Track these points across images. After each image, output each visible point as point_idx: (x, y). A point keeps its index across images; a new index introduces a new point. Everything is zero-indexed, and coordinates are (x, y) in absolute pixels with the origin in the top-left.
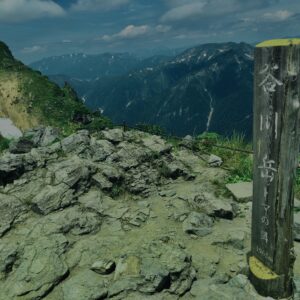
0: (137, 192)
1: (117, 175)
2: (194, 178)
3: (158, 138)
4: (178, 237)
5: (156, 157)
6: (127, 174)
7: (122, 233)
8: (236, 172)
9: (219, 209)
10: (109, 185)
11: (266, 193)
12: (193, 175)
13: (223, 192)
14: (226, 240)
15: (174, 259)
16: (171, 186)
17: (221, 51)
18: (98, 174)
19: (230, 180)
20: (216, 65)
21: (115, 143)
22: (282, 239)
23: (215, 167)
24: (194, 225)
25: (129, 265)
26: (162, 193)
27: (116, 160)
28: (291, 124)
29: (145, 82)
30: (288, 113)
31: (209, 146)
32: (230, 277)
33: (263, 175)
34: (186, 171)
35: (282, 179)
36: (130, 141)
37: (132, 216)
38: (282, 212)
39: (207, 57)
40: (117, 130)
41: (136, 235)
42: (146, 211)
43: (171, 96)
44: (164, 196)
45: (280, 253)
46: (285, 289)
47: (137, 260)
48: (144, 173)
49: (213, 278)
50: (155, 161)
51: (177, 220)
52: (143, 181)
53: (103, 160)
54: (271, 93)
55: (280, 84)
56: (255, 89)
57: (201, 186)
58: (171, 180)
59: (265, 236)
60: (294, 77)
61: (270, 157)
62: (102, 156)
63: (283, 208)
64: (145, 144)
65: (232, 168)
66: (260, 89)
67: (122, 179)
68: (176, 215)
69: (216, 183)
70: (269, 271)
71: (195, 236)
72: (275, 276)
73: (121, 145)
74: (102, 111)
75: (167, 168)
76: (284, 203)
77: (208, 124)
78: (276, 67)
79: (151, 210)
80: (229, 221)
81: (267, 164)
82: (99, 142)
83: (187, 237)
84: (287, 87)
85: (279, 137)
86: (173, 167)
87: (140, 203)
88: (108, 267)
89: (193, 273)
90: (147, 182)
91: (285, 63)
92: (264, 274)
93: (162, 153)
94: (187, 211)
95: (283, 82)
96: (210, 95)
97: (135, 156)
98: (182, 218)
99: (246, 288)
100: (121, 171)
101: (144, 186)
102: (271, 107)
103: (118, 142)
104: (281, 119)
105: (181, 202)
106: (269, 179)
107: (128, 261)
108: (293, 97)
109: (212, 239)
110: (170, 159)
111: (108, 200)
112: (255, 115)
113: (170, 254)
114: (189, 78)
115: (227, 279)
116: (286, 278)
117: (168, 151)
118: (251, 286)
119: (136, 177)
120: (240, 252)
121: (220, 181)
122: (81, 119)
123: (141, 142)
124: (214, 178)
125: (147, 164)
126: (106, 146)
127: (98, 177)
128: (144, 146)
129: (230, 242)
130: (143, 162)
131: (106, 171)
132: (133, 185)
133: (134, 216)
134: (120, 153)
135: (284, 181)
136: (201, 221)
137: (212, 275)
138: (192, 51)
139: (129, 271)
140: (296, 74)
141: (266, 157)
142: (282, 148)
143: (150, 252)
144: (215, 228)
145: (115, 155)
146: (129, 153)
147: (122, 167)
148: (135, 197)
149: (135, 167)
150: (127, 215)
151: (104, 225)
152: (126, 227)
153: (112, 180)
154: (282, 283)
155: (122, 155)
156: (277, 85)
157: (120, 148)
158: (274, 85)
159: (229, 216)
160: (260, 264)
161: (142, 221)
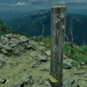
0: (16, 55)
1: (10, 49)
2: (36, 49)
3: (24, 37)
4: (29, 69)
5: (23, 43)
6: (13, 49)
7: (10, 68)
8: (48, 47)
9: (42, 59)
10: (7, 52)
11: (54, 55)
12: (35, 48)
13: (44, 53)
14: (44, 69)
15: (26, 77)
16: (28, 52)
17: (46, 12)
18: (3, 49)
19: (46, 50)
20: (45, 16)
21: (9, 38)
22: (59, 70)
23: (42, 46)
24: (34, 65)
25: (10, 80)
26: (25, 55)
27: (9, 44)
28: (62, 34)
29: (24, 19)
30: (61, 30)
31: (41, 40)
32: (44, 82)
33: (54, 50)
34: (33, 47)
35: (59, 51)
36: (15, 38)
37: (14, 63)
38: (59, 61)
39: (42, 13)
40: (10, 34)
41: (15, 69)
42: (19, 61)
43: (32, 24)
44: (26, 55)
45: (58, 74)
46: (60, 85)
47: (13, 79)
48: (19, 48)
49: (38, 83)
50: (23, 44)
51: (29, 63)
52: (19, 51)
53: (5, 44)
54: (56, 23)
55: (59, 20)
56: (51, 22)
57: (37, 52)
58: (28, 50)
59: (54, 69)
60: (63, 18)
61: (56, 44)
62: (5, 43)
63: (59, 60)
64: (20, 39)
65: (47, 46)
66: (53, 22)
67: (11, 50)
68: (29, 62)
69: (42, 51)
70: (55, 79)
71: (34, 68)
72: (57, 81)
73: (12, 39)
74: (11, 28)
75: (27, 47)
76: (60, 59)
77: (43, 33)
78: (58, 15)
79: (21, 60)
80: (45, 63)
81: (55, 46)
82: (4, 38)
83: (32, 69)
84: (61, 21)
85: (59, 38)
86: (29, 46)
87: (17, 58)
88: (3, 81)
89: (32, 82)
90: (20, 51)
91: (60, 13)
92: (54, 80)
93: (26, 42)
94: (32, 60)
95: (60, 19)
96: (43, 24)
97: (16, 43)
98: (30, 63)
99: (48, 85)
100: (11, 48)
101: (19, 52)
102: (56, 28)
103: (11, 38)
104: (59, 32)
105: (31, 57)
106: (55, 51)
107: (10, 79)
108: (63, 25)
109: (39, 69)
110: (28, 44)
111: (6, 57)
112: (51, 30)
113: (24, 76)
114: (37, 19)
115: (42, 83)
116: (60, 81)
117: (28, 41)
118: (50, 84)
119: (16, 49)
120: (48, 73)
121: (43, 50)
122: (4, 30)
123: (19, 38)
124: (41, 49)
125: (20, 45)
126: (6, 39)
127: (3, 50)
128: (20, 40)
129: (45, 70)
130: (19, 44)
131: (6, 48)
132: (15, 52)
133: (15, 62)
134: (11, 42)
135: (60, 52)
136: (37, 63)
137: (38, 82)
138: (38, 11)
139: (10, 82)
140: (64, 17)
141: (54, 44)
142: (59, 41)
143: (18, 75)
144: (41, 65)
145: (9, 42)
146: (14, 42)
147: (11, 46)
148: (16, 56)
149: (16, 46)
150: (12, 62)
151: (4, 66)
152: (12, 66)
153: (8, 51)
154: (59, 83)
155: (12, 42)
156: (58, 21)
157: (11, 40)
158: (57, 21)
159: (45, 61)
160: (53, 77)
161: (17, 64)
